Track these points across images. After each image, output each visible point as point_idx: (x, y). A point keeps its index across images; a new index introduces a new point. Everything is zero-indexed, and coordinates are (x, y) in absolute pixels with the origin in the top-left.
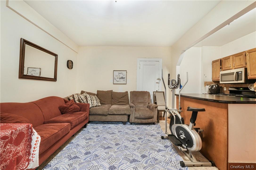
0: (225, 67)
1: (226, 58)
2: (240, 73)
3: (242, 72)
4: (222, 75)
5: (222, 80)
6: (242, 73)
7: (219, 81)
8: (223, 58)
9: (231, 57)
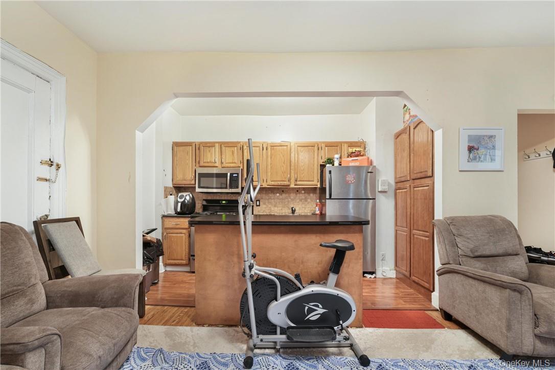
0: (205, 161)
1: (206, 143)
2: (234, 175)
3: (238, 174)
4: (201, 175)
5: (202, 185)
6: (238, 177)
7: (195, 187)
8: (201, 143)
9: (217, 145)
